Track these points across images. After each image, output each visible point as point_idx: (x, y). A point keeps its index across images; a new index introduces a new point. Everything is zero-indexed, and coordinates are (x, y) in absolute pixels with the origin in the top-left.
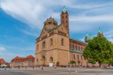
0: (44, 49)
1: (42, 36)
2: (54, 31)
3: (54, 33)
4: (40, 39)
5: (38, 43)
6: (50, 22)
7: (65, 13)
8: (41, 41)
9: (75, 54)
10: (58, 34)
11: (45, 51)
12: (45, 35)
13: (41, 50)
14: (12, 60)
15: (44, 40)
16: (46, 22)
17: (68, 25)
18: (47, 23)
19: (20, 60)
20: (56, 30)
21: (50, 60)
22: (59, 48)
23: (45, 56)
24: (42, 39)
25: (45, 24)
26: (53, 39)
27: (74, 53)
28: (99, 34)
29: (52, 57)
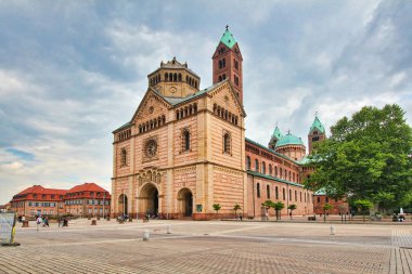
0: (152, 163)
1: (140, 122)
4: (135, 131)
5: (123, 145)
6: (173, 72)
7: (230, 50)
8: (135, 136)
9: (260, 181)
10: (213, 114)
11: (155, 168)
12: (155, 115)
13: (140, 166)
14: (19, 199)
15: (152, 134)
16: (157, 71)
17: (241, 91)
18: (163, 77)
21: (179, 200)
23: (159, 187)
24: (142, 130)
25: (155, 79)
26: (192, 131)
27: (257, 181)
28: (316, 133)
29: (191, 188)
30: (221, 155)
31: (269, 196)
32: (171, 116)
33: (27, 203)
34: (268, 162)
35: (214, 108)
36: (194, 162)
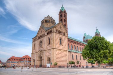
0: (41, 49)
1: (39, 35)
2: (52, 29)
3: (52, 31)
4: (37, 38)
5: (35, 43)
6: (47, 20)
7: (63, 12)
8: (37, 40)
9: (74, 54)
10: (56, 33)
11: (41, 50)
12: (42, 33)
13: (38, 50)
14: (8, 60)
15: (41, 39)
16: (43, 20)
18: (45, 22)
19: (16, 60)
20: (54, 28)
21: (47, 61)
22: (57, 48)
23: (42, 56)
24: (39, 38)
25: (43, 22)
26: (50, 38)
27: (72, 54)
28: (97, 34)
29: (50, 57)
30: (59, 46)
31: (77, 59)
32: (46, 34)
33: (10, 62)
34: (79, 46)
35: (57, 31)
36: (51, 48)
